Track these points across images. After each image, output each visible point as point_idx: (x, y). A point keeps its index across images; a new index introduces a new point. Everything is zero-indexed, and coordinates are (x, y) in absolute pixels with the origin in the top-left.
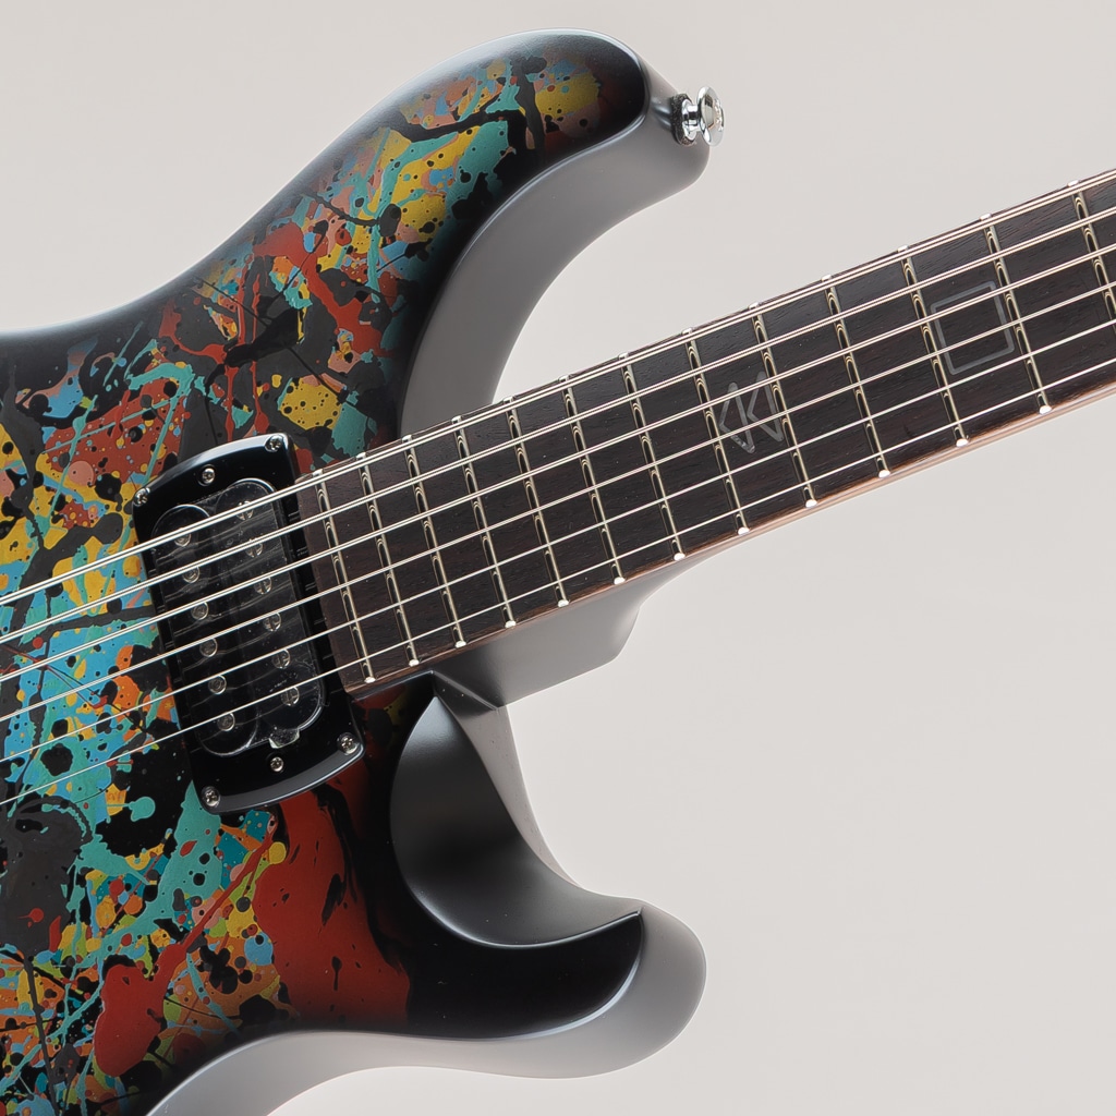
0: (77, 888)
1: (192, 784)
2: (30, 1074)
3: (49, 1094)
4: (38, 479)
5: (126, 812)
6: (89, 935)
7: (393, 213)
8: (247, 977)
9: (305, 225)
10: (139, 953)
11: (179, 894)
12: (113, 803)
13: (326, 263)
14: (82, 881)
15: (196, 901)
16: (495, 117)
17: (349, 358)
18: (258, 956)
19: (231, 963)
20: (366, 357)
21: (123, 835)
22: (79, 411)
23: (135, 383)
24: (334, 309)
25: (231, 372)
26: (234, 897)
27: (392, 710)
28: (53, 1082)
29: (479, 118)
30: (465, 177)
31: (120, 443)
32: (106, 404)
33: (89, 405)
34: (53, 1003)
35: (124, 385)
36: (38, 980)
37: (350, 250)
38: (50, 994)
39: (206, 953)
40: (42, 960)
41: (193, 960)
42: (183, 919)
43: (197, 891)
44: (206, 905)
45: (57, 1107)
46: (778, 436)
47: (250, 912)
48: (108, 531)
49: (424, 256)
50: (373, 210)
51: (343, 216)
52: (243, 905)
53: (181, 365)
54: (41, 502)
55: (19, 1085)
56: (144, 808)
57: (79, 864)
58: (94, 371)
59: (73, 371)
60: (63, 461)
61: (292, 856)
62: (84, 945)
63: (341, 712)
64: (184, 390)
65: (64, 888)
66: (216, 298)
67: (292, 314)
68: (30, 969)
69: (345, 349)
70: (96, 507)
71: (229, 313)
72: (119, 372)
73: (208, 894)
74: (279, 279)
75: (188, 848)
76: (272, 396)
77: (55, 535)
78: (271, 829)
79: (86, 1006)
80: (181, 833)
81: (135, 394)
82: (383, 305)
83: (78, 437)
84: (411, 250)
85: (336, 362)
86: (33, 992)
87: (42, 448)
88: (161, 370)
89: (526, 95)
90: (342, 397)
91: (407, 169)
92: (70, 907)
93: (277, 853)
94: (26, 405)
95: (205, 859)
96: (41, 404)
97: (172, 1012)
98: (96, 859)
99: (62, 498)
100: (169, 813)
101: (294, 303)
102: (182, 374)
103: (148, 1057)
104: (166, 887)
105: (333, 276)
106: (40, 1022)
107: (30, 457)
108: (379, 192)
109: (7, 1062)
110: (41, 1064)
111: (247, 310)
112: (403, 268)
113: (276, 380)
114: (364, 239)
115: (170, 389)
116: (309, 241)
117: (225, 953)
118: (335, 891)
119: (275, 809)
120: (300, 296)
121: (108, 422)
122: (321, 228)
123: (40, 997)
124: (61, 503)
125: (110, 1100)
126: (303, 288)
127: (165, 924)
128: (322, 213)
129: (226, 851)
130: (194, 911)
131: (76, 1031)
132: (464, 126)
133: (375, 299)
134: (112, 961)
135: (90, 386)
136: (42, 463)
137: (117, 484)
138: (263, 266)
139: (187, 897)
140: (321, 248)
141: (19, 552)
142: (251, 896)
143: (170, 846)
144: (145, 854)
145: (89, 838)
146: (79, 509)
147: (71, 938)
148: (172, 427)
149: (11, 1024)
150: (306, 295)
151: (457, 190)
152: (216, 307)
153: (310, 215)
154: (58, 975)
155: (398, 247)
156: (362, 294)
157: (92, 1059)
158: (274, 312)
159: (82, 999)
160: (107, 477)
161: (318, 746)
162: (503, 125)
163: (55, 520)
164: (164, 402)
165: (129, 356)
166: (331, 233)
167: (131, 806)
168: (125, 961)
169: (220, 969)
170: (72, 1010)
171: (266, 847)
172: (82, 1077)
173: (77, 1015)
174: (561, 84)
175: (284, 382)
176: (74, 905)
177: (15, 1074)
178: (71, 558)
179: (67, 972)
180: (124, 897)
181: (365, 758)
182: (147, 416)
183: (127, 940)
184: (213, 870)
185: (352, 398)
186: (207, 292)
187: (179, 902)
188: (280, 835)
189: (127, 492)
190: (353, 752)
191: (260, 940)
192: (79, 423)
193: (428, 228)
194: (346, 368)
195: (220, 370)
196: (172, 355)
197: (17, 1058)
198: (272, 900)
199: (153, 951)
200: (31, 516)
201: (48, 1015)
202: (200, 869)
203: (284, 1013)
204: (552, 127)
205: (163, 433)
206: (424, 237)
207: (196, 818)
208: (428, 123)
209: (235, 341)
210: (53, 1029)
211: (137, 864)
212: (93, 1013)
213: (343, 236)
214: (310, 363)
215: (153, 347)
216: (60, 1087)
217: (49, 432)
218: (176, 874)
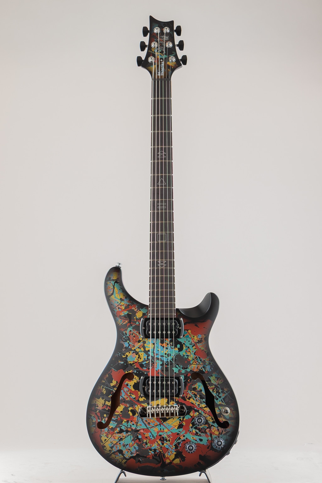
0: (185, 356)
1: (177, 339)
2: (204, 367)
3: (207, 365)
4: (135, 350)
5: (178, 348)
6: (191, 356)
7: (121, 299)
8: (202, 339)
9: (118, 310)
10: (195, 351)
11: (190, 344)
12: (177, 349)
13: (123, 308)
14: (184, 355)
15: (191, 342)
16: (114, 284)
17: (136, 309)
18: (200, 336)
19: (200, 340)
20: (137, 306)
21: (181, 349)
22: (128, 343)
23: (128, 335)
24: (129, 309)
25: (132, 323)
26: (193, 337)
27: (178, 314)
28: (205, 365)
29: (114, 286)
30: (120, 290)
31: (134, 339)
32: (129, 339)
33: (128, 341)
34: (197, 362)
35: (128, 337)
36: (193, 363)
37: (123, 305)
38: (195, 362)
39: (197, 343)
40: (191, 363)
41: (198, 344)
42: (193, 344)
43: (190, 342)
44: (192, 341)
45: (208, 365)
46: (166, 261)
47: (195, 336)
48: (144, 342)
49: (127, 297)
50: (119, 301)
51: (119, 305)
52: (194, 337)
53: (128, 329)
54: (138, 350)
55: (204, 369)
56: (178, 346)
57: (182, 355)
58: (124, 340)
59: (123, 343)
60: (134, 346)
61: (191, 330)
62: (191, 357)
63: (177, 319)
64: (131, 329)
65: (184, 358)
66: (122, 323)
67: (128, 314)
68: (192, 364)
69: (135, 309)
70: (141, 343)
71: (124, 322)
72: (126, 337)
73: (191, 340)
74: (123, 315)
75: (185, 342)
76: (136, 319)
77: (142, 349)
78: (187, 331)
79: (198, 358)
80: (183, 342)
81: (129, 336)
82: (131, 303)
83: (132, 344)
84: (126, 298)
85: (136, 310)
86: (195, 364)
87: (131, 348)
88: (128, 332)
89: (113, 280)
90: (140, 310)
91: (116, 296)
92: (186, 358)
93: (189, 331)
94: (125, 349)
95: (187, 340)
96: (126, 348)
97: (202, 349)
98: (182, 353)
99: (138, 347)
100: (180, 343)
101: (127, 314)
102: (129, 329)
103: (206, 353)
104: (188, 345)
105: (125, 308)
106: (198, 364)
107: (132, 350)
108: (118, 300)
109: (201, 370)
110: (203, 365)
111: (125, 319)
112: (128, 300)
113: (135, 318)
114: (123, 303)
115: (131, 331)
116: (120, 310)
117: (198, 340)
118: (196, 325)
119: (184, 330)
120: (126, 313)
121: (131, 340)
122: (119, 308)
123: (196, 364)
124: (139, 348)
125: (209, 358)
126: (125, 312)
127: (193, 346)
128: (117, 308)
129: (187, 337)
130: (192, 343)
131: (201, 360)
132: (114, 288)
133: (130, 304)
134: (195, 354)
135: (126, 341)
136: (133, 349)
137: (139, 340)
138: (120, 317)
139: (190, 343)
140: (121, 309)
141: (143, 354)
142: (193, 336)
143: (184, 344)
144: (184, 347)
145: (179, 353)
146: (140, 346)
147: (190, 358)
148: (135, 332)
149: (197, 368)
150: (126, 312)
151: (121, 291)
152: (123, 323)
153: (116, 309)
154: (194, 361)
155: (125, 299)
156: (129, 305)
157: (204, 359)
158: (127, 316)
159: (197, 359)
160: (138, 341)
161: (179, 322)
162: (116, 284)
163: (140, 349)
164: (132, 332)
165: (124, 335)
166: (120, 307)
167: (178, 347)
168: (195, 352)
169: (200, 342)
170: (198, 360)
171: (188, 332)
172: (206, 361)
173: (199, 360)
174: (113, 276)
175: (136, 317)
176: (186, 357)
177: (203, 369)
178: (146, 348)
179: (194, 360)
180: (188, 351)
181: (183, 318)
182: (133, 335)
183: (193, 352)
184: (189, 339)
185: (141, 309)
186: (120, 324)
187: (191, 344)
188: (188, 330)
189: (141, 339)
190: (182, 319)
191: (198, 336)
192: (130, 343)
193: (124, 296)
194: (137, 309)
195: (131, 324)
196: (126, 330)
197: (201, 368)
198: (194, 333)
199: (195, 349)
200: (139, 352)
201: (198, 363)
202: (188, 341)
203: (207, 335)
204: (118, 278)
205: (136, 333)
206: (125, 296)
207: (182, 340)
208: (112, 292)
209: (128, 322)
210: (200, 363)
211: (184, 348)
212: (199, 358)
213: (121, 306)
214: (134, 313)
215: (124, 332)
216: (206, 364)
217: (130, 347)
218: (187, 344)
